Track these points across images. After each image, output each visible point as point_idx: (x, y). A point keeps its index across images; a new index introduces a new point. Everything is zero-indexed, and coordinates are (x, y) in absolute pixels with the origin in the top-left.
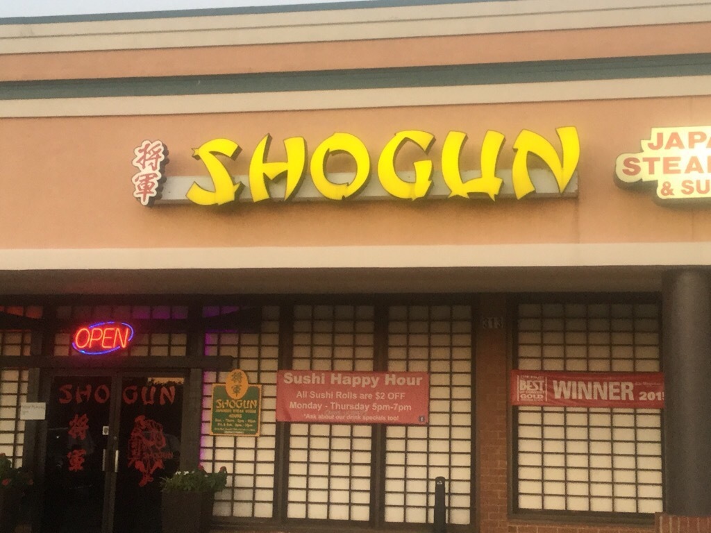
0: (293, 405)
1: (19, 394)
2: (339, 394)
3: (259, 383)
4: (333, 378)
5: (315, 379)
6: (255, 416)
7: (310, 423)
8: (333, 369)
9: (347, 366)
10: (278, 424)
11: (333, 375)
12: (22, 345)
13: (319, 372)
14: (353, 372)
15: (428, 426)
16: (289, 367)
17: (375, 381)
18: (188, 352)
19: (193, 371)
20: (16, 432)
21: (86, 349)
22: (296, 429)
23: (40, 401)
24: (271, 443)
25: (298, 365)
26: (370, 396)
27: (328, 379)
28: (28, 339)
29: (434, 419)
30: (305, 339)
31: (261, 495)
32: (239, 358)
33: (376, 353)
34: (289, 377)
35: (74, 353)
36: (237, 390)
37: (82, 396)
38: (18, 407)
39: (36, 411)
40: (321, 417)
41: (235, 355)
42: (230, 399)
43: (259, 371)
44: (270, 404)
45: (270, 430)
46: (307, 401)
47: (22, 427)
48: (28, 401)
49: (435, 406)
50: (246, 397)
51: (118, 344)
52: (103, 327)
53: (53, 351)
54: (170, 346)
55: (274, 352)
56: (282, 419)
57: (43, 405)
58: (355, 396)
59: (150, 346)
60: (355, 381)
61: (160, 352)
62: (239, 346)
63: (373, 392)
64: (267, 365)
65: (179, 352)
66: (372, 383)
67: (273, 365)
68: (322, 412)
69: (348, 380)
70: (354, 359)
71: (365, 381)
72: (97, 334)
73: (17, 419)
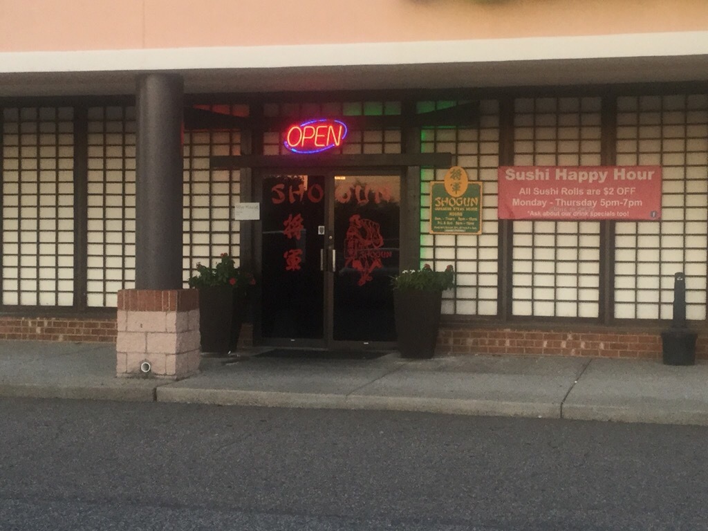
0: (515, 202)
1: (231, 195)
2: (564, 191)
3: (479, 180)
4: (558, 173)
5: (539, 175)
6: (477, 214)
7: (534, 220)
8: (557, 166)
9: (571, 160)
10: (500, 221)
11: (558, 171)
12: (231, 144)
13: (542, 168)
14: (579, 167)
15: (660, 221)
16: (510, 163)
17: (603, 177)
18: (404, 150)
19: (410, 169)
20: (230, 233)
21: (298, 148)
22: (519, 226)
23: (253, 201)
24: (494, 241)
25: (520, 160)
26: (598, 192)
27: (552, 175)
28: (237, 139)
29: (667, 214)
30: (528, 134)
31: (484, 293)
32: (457, 155)
33: (603, 147)
34: (511, 174)
35: (284, 152)
36: (456, 188)
37: (295, 195)
38: (231, 207)
39: (250, 212)
40: (546, 214)
41: (453, 152)
42: (450, 197)
43: (479, 168)
44: (491, 201)
45: (493, 228)
46: (531, 197)
47: (236, 227)
48: (241, 201)
49: (667, 201)
50: (465, 195)
51: (332, 141)
52: (315, 125)
53: (262, 151)
54: (383, 143)
55: (494, 148)
56: (505, 216)
57: (257, 204)
58: (581, 192)
59: (362, 143)
60: (582, 176)
61: (374, 150)
62: (457, 142)
63: (601, 186)
64: (486, 161)
65: (394, 149)
66: (599, 178)
67: (494, 161)
68: (546, 209)
69: (574, 176)
70: (579, 154)
71: (592, 177)
72: (309, 132)
73: (231, 220)
